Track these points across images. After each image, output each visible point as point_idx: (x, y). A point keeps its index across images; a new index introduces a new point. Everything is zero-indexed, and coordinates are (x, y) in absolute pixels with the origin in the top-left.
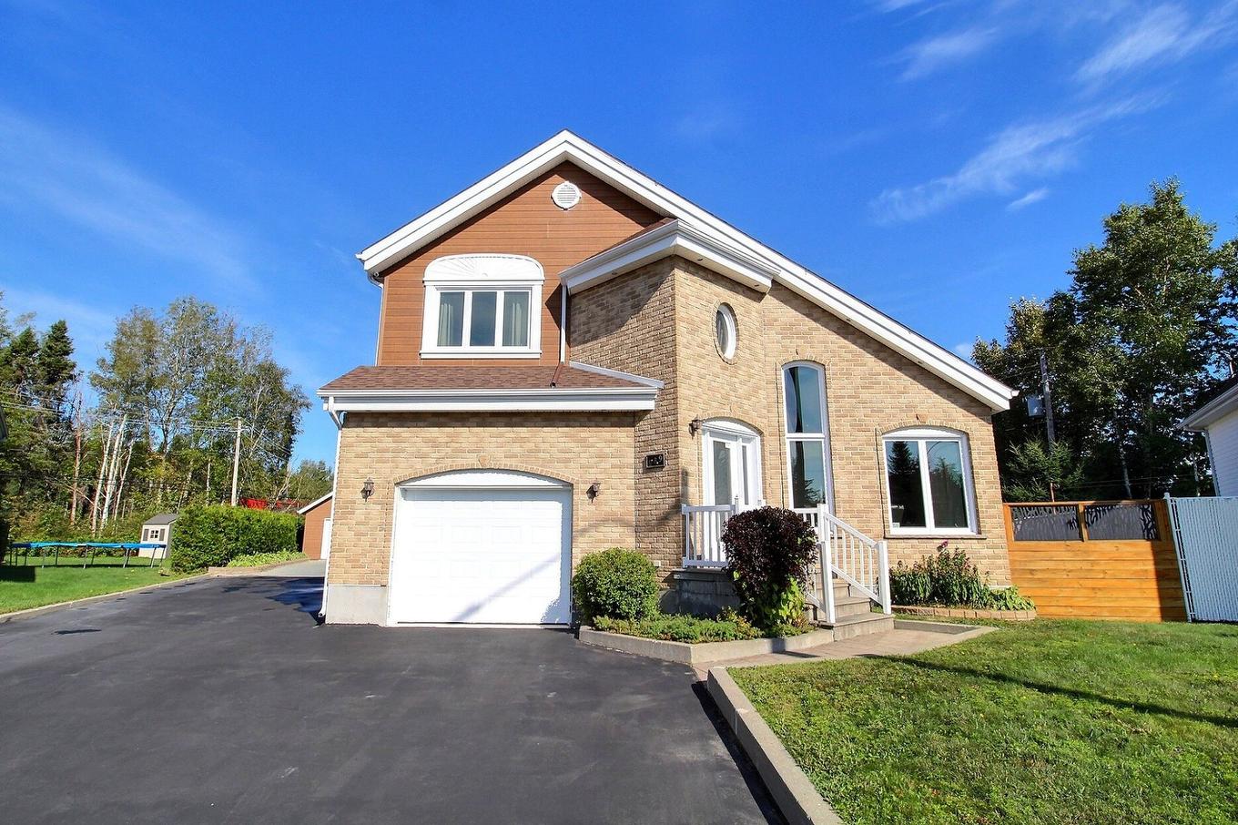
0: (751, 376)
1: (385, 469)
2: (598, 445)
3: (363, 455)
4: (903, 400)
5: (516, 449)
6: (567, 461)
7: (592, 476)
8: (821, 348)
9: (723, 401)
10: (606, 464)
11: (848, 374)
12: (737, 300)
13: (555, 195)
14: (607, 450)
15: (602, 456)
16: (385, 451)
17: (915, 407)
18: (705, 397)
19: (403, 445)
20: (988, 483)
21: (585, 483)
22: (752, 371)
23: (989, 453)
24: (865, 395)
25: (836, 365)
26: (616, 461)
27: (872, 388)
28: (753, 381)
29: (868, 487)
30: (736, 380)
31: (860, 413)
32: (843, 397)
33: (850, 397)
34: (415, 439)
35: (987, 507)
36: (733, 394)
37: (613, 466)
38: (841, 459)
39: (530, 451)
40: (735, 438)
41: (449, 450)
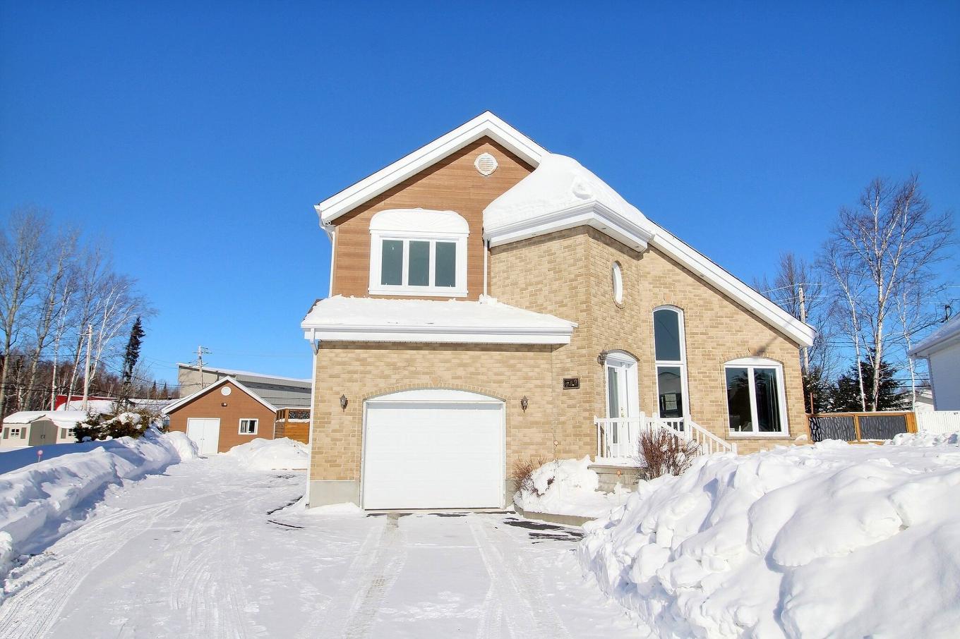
0: (632, 317)
1: (355, 387)
2: (524, 370)
3: (337, 376)
4: (739, 337)
5: (460, 372)
6: (501, 382)
7: (521, 393)
8: (680, 296)
9: (618, 337)
10: (530, 385)
11: (701, 317)
12: (623, 258)
13: (476, 163)
14: (530, 374)
15: (527, 378)
16: (356, 372)
17: (747, 342)
18: (606, 334)
19: (368, 368)
20: (796, 399)
21: (515, 399)
22: (633, 313)
23: (797, 377)
24: (712, 332)
25: (692, 309)
26: (538, 382)
27: (717, 327)
28: (633, 320)
29: (713, 402)
30: (624, 321)
31: (709, 346)
32: (697, 334)
33: (702, 334)
34: (378, 364)
35: (796, 416)
36: (622, 331)
37: (537, 386)
38: (695, 380)
39: (472, 373)
40: (621, 364)
41: (406, 373)
